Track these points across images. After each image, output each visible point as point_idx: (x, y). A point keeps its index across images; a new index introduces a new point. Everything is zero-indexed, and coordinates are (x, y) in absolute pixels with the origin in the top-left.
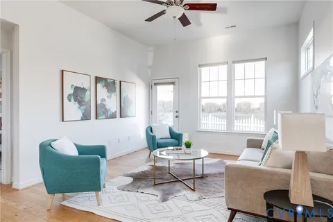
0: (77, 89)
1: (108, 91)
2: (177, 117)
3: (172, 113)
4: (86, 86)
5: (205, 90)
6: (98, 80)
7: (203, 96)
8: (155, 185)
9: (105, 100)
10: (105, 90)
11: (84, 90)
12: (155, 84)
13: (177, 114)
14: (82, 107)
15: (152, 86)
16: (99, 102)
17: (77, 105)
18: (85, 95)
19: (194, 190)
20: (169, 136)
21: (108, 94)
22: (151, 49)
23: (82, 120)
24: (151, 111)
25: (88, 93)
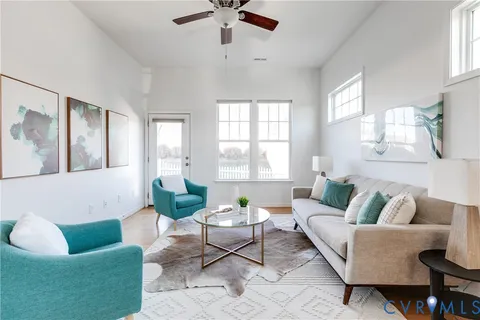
0: (31, 114)
1: (89, 125)
2: (187, 165)
3: (179, 160)
4: (51, 111)
5: (223, 132)
6: (71, 103)
7: (220, 139)
8: (203, 268)
9: (84, 140)
10: (84, 122)
11: (46, 119)
12: (155, 120)
13: (188, 161)
14: (43, 151)
15: (149, 122)
16: (73, 142)
17: (31, 146)
18: (48, 128)
19: (262, 264)
20: (185, 191)
21: (89, 129)
22: (149, 70)
23: (42, 174)
24: (147, 158)
25: (53, 126)
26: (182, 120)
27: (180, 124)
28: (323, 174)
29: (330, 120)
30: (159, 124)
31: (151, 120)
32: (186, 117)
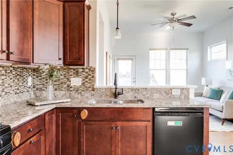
26: (132, 59)
27: (130, 61)
28: (207, 86)
29: (209, 59)
30: (119, 61)
31: (116, 59)
32: (134, 57)
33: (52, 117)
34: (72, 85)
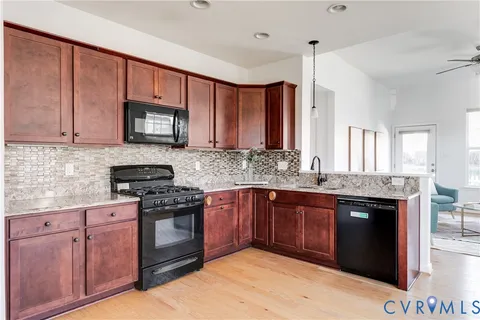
2: (433, 170)
7: (471, 146)
12: (400, 132)
22: (394, 91)
24: (393, 164)
26: (428, 131)
27: (425, 134)
30: (404, 135)
31: (397, 133)
32: (433, 128)
33: (247, 196)
34: (279, 169)
